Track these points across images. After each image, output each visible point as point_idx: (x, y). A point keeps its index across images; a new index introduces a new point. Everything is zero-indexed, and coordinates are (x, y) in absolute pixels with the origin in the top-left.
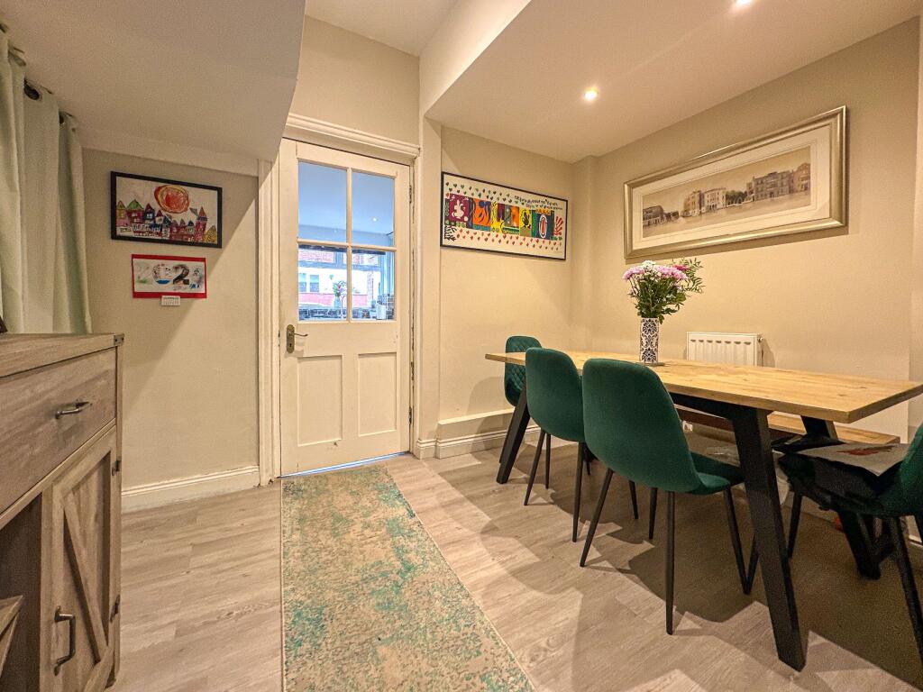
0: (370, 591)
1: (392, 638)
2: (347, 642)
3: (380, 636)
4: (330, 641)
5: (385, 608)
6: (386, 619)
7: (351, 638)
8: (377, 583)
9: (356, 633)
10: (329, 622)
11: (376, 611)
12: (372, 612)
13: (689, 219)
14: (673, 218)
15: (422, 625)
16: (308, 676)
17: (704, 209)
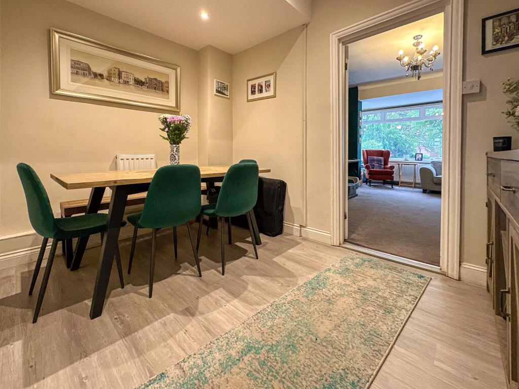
0: (285, 364)
1: (312, 334)
2: (330, 355)
3: (315, 340)
4: (337, 365)
5: (294, 347)
6: (302, 342)
7: (326, 355)
8: (275, 364)
9: (322, 354)
10: (326, 376)
11: (299, 352)
12: (302, 353)
13: (111, 83)
14: (99, 77)
15: (295, 323)
16: (362, 362)
17: (121, 81)
